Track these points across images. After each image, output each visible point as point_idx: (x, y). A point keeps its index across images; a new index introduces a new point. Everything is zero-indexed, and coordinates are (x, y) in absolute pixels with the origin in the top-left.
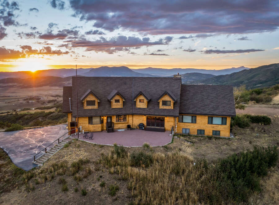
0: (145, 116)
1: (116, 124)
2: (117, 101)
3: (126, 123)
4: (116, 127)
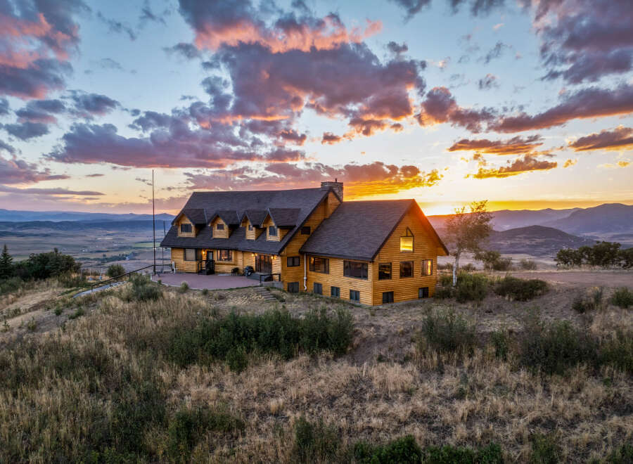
0: (254, 253)
1: (218, 264)
2: (220, 227)
3: (232, 265)
4: (219, 268)
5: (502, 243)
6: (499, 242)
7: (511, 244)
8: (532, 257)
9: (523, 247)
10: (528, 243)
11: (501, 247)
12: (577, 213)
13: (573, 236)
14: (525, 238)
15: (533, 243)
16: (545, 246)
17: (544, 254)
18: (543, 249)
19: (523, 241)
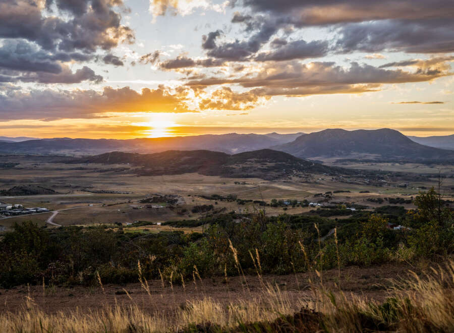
5: (234, 166)
6: (231, 166)
7: (243, 168)
8: (265, 181)
9: (255, 171)
10: (259, 167)
11: (233, 170)
12: (302, 138)
13: (302, 160)
14: (257, 162)
15: (265, 167)
16: (276, 170)
17: (277, 178)
18: (274, 174)
19: (255, 165)
